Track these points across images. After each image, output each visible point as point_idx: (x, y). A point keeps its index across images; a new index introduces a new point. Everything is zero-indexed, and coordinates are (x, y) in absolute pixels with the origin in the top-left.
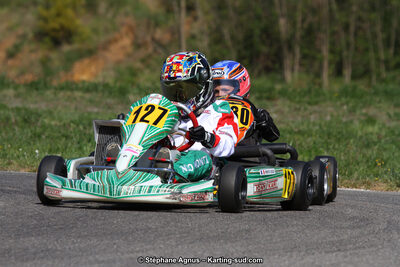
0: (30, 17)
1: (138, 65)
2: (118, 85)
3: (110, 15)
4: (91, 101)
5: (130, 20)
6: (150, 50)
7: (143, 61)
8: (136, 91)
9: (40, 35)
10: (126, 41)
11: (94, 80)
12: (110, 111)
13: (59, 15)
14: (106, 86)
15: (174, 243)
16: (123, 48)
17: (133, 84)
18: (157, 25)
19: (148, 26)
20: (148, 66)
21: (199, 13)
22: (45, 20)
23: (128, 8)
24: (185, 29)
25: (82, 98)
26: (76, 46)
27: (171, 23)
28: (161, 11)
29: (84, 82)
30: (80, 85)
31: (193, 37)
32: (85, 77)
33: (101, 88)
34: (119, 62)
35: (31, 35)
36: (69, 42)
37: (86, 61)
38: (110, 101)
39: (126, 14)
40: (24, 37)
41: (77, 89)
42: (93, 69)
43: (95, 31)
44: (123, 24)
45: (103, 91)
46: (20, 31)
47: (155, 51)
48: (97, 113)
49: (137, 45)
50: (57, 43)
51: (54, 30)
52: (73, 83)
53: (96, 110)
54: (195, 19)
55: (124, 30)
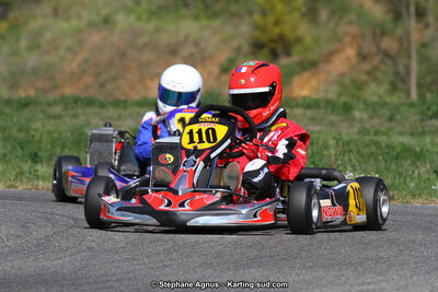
0: (245, 28)
1: (364, 77)
2: (342, 100)
3: (331, 25)
4: (312, 119)
5: (354, 29)
6: (377, 60)
7: (369, 73)
8: (362, 106)
9: (257, 47)
10: (350, 52)
11: (315, 96)
12: (333, 130)
13: (277, 23)
14: (328, 102)
15: (408, 274)
16: (348, 59)
17: (359, 98)
18: (384, 33)
19: (374, 35)
20: (375, 79)
21: (431, 19)
22: (263, 29)
23: (352, 16)
24: (415, 37)
25: (303, 115)
26: (296, 58)
27: (399, 31)
28: (389, 17)
29: (304, 98)
30: (301, 102)
31: (424, 45)
32: (305, 92)
33: (323, 104)
34: (342, 75)
35: (246, 48)
36: (288, 53)
37: (306, 75)
38: (333, 118)
39: (350, 23)
40: (239, 49)
41: (297, 106)
42: (314, 83)
43: (317, 40)
44: (346, 34)
45: (325, 108)
46: (235, 43)
47: (382, 61)
48: (320, 132)
49: (363, 57)
50: (275, 55)
51: (272, 41)
52: (293, 99)
53: (318, 128)
54: (427, 26)
55: (347, 39)
